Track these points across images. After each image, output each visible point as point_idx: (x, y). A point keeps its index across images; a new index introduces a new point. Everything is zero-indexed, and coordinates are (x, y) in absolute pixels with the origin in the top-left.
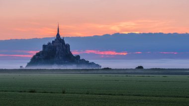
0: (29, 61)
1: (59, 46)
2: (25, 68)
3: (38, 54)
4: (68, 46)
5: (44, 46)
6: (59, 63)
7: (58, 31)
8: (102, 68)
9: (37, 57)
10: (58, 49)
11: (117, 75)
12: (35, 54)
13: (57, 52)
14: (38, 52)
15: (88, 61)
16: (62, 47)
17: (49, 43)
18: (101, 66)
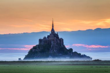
0: (27, 54)
1: (53, 40)
2: (23, 60)
3: (34, 48)
4: (61, 40)
5: (40, 41)
6: (54, 56)
7: (53, 27)
8: (93, 60)
9: (34, 50)
10: (52, 42)
11: (106, 66)
12: (32, 48)
13: (52, 46)
14: (35, 45)
15: (80, 54)
16: (57, 41)
17: (45, 38)
18: (92, 58)
